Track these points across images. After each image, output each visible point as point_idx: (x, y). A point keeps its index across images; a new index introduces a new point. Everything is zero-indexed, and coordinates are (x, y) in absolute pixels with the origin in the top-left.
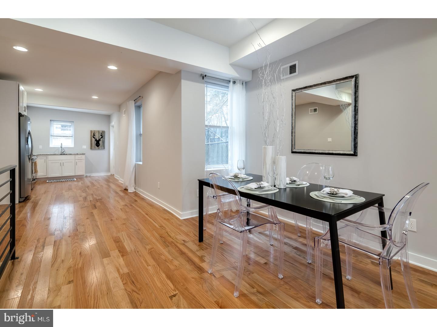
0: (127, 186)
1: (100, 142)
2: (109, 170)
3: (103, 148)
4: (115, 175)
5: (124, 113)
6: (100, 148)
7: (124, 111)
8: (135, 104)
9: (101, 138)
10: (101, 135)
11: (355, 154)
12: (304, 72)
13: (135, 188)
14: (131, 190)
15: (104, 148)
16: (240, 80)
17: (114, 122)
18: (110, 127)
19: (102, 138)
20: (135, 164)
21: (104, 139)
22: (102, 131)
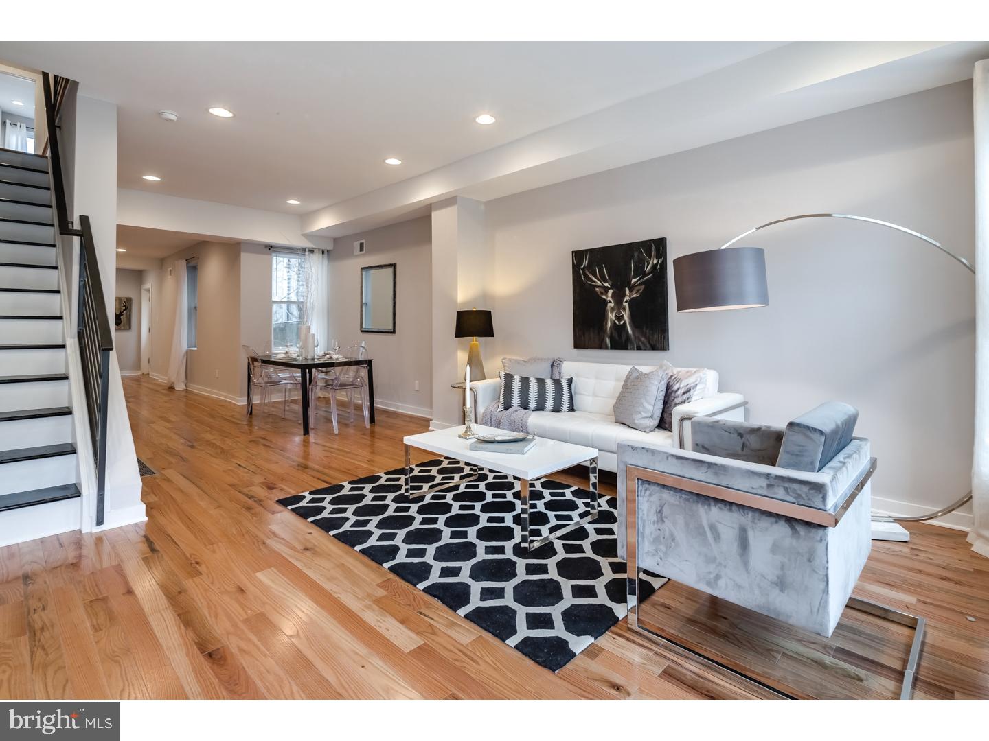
0: (173, 383)
1: (122, 317)
2: (138, 366)
3: (128, 327)
4: (150, 373)
5: (169, 273)
6: (122, 328)
7: (169, 269)
8: (187, 264)
9: (124, 310)
10: (124, 306)
11: (394, 332)
12: (370, 252)
13: (186, 385)
14: (180, 386)
15: (130, 328)
16: (319, 249)
17: (150, 284)
18: (143, 291)
19: (126, 309)
20: (187, 351)
21: (130, 311)
22: (127, 298)
